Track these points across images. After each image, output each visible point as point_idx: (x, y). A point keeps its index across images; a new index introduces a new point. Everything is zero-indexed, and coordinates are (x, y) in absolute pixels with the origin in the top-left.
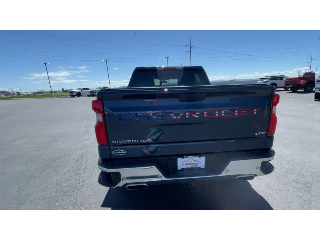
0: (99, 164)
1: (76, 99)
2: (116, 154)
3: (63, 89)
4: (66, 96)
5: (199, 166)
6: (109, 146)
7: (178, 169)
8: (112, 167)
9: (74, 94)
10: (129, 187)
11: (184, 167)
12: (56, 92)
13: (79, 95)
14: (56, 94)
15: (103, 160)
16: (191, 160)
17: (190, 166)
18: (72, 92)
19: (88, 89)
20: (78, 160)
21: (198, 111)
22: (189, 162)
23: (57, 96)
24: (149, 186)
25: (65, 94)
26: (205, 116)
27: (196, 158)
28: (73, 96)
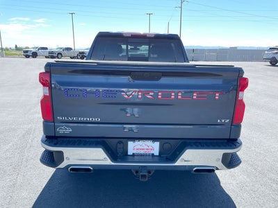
0: (42, 141)
1: (31, 59)
2: (61, 132)
3: (16, 46)
4: (19, 56)
5: (152, 152)
6: (54, 122)
7: (129, 154)
8: (55, 145)
9: (28, 54)
10: (72, 169)
11: (135, 152)
12: (7, 49)
13: (35, 55)
14: (7, 52)
15: (47, 137)
16: (144, 145)
17: (142, 152)
18: (27, 52)
19: (46, 49)
20: (23, 136)
21: (152, 92)
22: (142, 147)
23: (7, 55)
24: (94, 170)
25: (18, 53)
26: (160, 97)
27: (149, 143)
28: (27, 56)
